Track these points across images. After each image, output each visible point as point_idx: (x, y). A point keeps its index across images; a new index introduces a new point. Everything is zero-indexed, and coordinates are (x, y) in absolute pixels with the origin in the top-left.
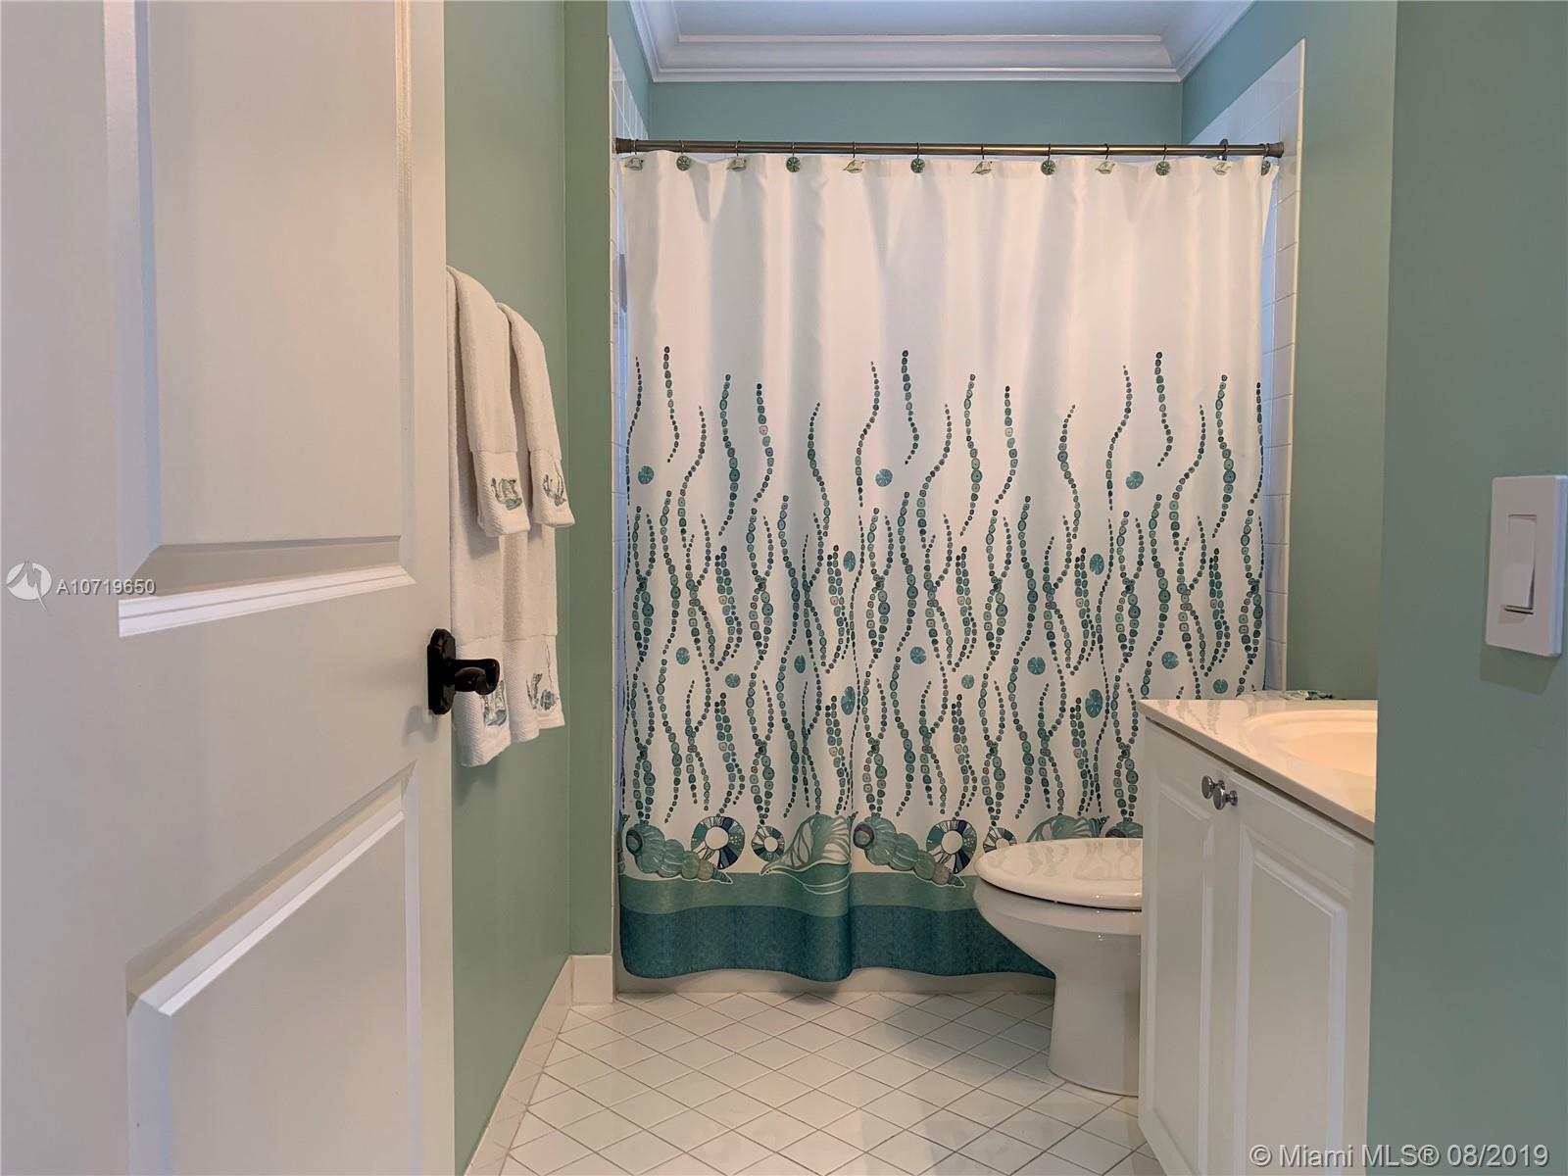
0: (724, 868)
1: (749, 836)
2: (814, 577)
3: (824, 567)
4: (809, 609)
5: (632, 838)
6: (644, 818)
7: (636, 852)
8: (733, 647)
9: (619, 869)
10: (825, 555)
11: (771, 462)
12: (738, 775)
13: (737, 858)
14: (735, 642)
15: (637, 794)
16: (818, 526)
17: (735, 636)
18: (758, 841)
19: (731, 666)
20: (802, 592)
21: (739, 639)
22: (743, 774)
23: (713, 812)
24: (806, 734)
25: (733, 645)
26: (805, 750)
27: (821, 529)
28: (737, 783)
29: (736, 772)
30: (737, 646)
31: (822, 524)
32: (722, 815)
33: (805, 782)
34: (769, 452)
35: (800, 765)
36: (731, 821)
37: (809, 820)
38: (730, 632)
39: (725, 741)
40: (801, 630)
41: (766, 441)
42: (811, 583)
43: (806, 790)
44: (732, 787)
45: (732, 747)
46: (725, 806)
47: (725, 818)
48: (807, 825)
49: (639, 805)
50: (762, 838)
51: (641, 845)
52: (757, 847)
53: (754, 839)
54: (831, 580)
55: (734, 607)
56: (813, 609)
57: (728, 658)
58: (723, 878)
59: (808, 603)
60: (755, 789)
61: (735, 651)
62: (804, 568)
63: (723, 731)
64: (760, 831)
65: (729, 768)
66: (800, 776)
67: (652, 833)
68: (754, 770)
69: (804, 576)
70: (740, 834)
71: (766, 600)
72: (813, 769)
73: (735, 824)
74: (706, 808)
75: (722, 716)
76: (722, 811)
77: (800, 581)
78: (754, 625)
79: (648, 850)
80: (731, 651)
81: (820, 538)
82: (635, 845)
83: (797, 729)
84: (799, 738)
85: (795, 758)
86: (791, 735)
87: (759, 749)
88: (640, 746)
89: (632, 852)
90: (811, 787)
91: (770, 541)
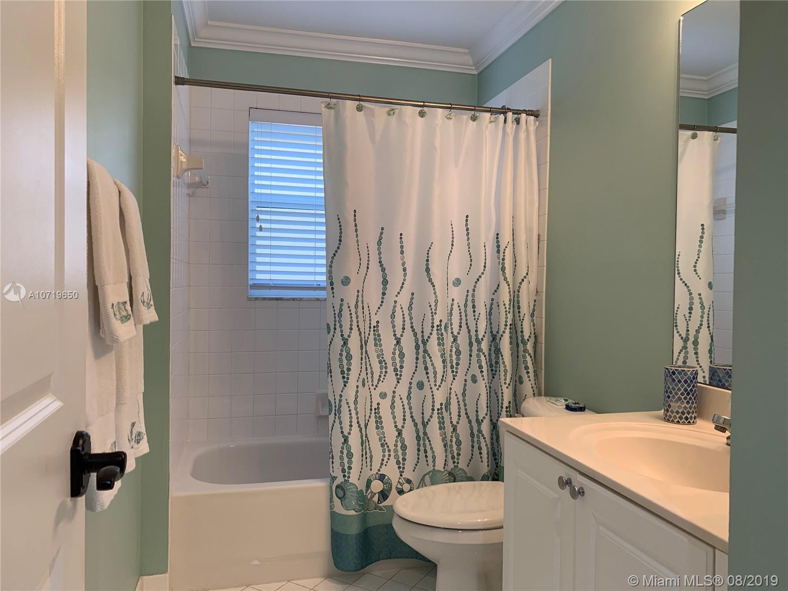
0: (381, 503)
1: (395, 484)
2: (429, 337)
3: (435, 332)
4: (426, 355)
5: (339, 490)
6: (346, 478)
7: (342, 498)
8: (383, 377)
9: (331, 507)
10: (435, 325)
11: (405, 275)
12: (387, 449)
13: (388, 497)
14: (384, 373)
15: (342, 464)
16: (431, 309)
17: (384, 370)
18: (399, 486)
19: (382, 388)
20: (421, 345)
21: (386, 372)
22: (390, 448)
23: (374, 471)
24: (425, 425)
25: (382, 375)
26: (425, 434)
27: (433, 310)
28: (387, 453)
29: (386, 447)
30: (385, 376)
31: (433, 308)
32: (379, 473)
33: (426, 451)
34: (405, 270)
35: (422, 442)
36: (384, 476)
37: (428, 473)
38: (381, 368)
39: (380, 430)
40: (421, 366)
41: (403, 264)
42: (427, 340)
43: (426, 456)
44: (384, 456)
45: (383, 433)
46: (381, 467)
47: (381, 474)
48: (427, 476)
49: (343, 471)
50: (402, 484)
51: (345, 494)
52: (398, 490)
53: (397, 485)
54: (438, 339)
55: (383, 354)
56: (429, 355)
57: (380, 382)
58: (381, 509)
59: (425, 351)
60: (397, 457)
61: (384, 379)
62: (422, 332)
63: (379, 424)
64: (400, 481)
65: (382, 445)
66: (422, 448)
67: (352, 487)
68: (396, 445)
69: (423, 336)
70: (389, 483)
71: (401, 350)
72: (430, 444)
73: (386, 478)
74: (371, 470)
75: (378, 416)
76: (379, 470)
77: (420, 339)
78: (394, 364)
79: (348, 496)
80: (382, 379)
81: (433, 316)
82: (341, 494)
83: (419, 421)
84: (420, 426)
85: (418, 438)
86: (416, 425)
87: (398, 433)
88: (344, 436)
89: (339, 498)
90: (429, 453)
91: (404, 318)
